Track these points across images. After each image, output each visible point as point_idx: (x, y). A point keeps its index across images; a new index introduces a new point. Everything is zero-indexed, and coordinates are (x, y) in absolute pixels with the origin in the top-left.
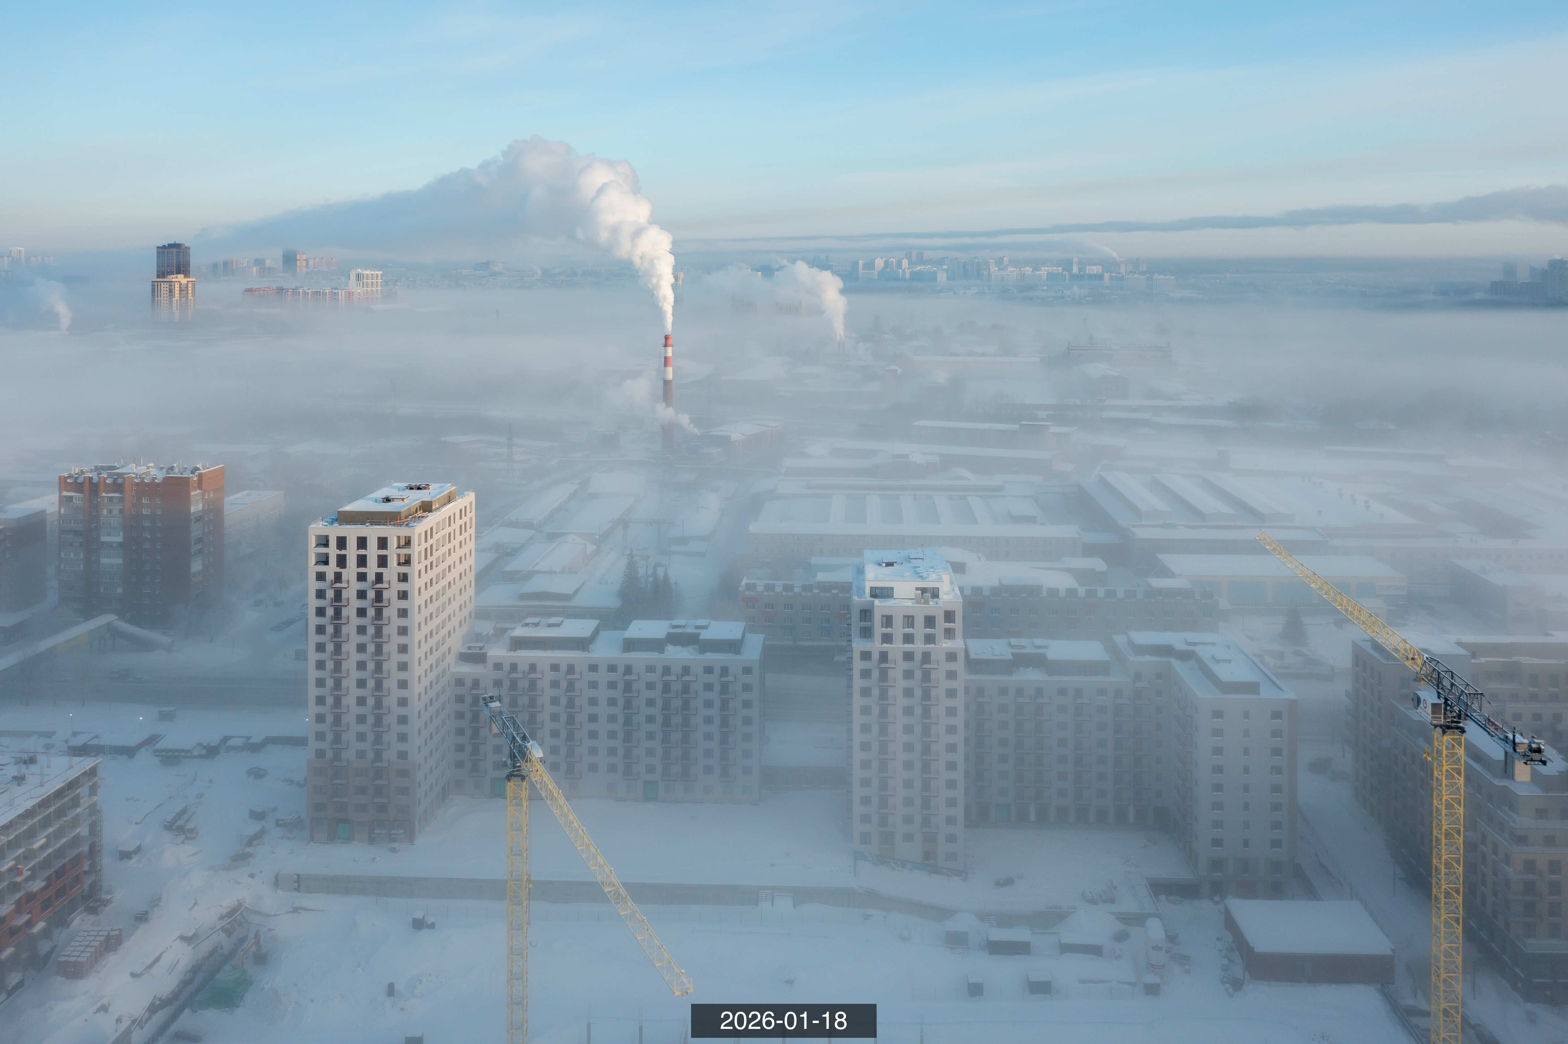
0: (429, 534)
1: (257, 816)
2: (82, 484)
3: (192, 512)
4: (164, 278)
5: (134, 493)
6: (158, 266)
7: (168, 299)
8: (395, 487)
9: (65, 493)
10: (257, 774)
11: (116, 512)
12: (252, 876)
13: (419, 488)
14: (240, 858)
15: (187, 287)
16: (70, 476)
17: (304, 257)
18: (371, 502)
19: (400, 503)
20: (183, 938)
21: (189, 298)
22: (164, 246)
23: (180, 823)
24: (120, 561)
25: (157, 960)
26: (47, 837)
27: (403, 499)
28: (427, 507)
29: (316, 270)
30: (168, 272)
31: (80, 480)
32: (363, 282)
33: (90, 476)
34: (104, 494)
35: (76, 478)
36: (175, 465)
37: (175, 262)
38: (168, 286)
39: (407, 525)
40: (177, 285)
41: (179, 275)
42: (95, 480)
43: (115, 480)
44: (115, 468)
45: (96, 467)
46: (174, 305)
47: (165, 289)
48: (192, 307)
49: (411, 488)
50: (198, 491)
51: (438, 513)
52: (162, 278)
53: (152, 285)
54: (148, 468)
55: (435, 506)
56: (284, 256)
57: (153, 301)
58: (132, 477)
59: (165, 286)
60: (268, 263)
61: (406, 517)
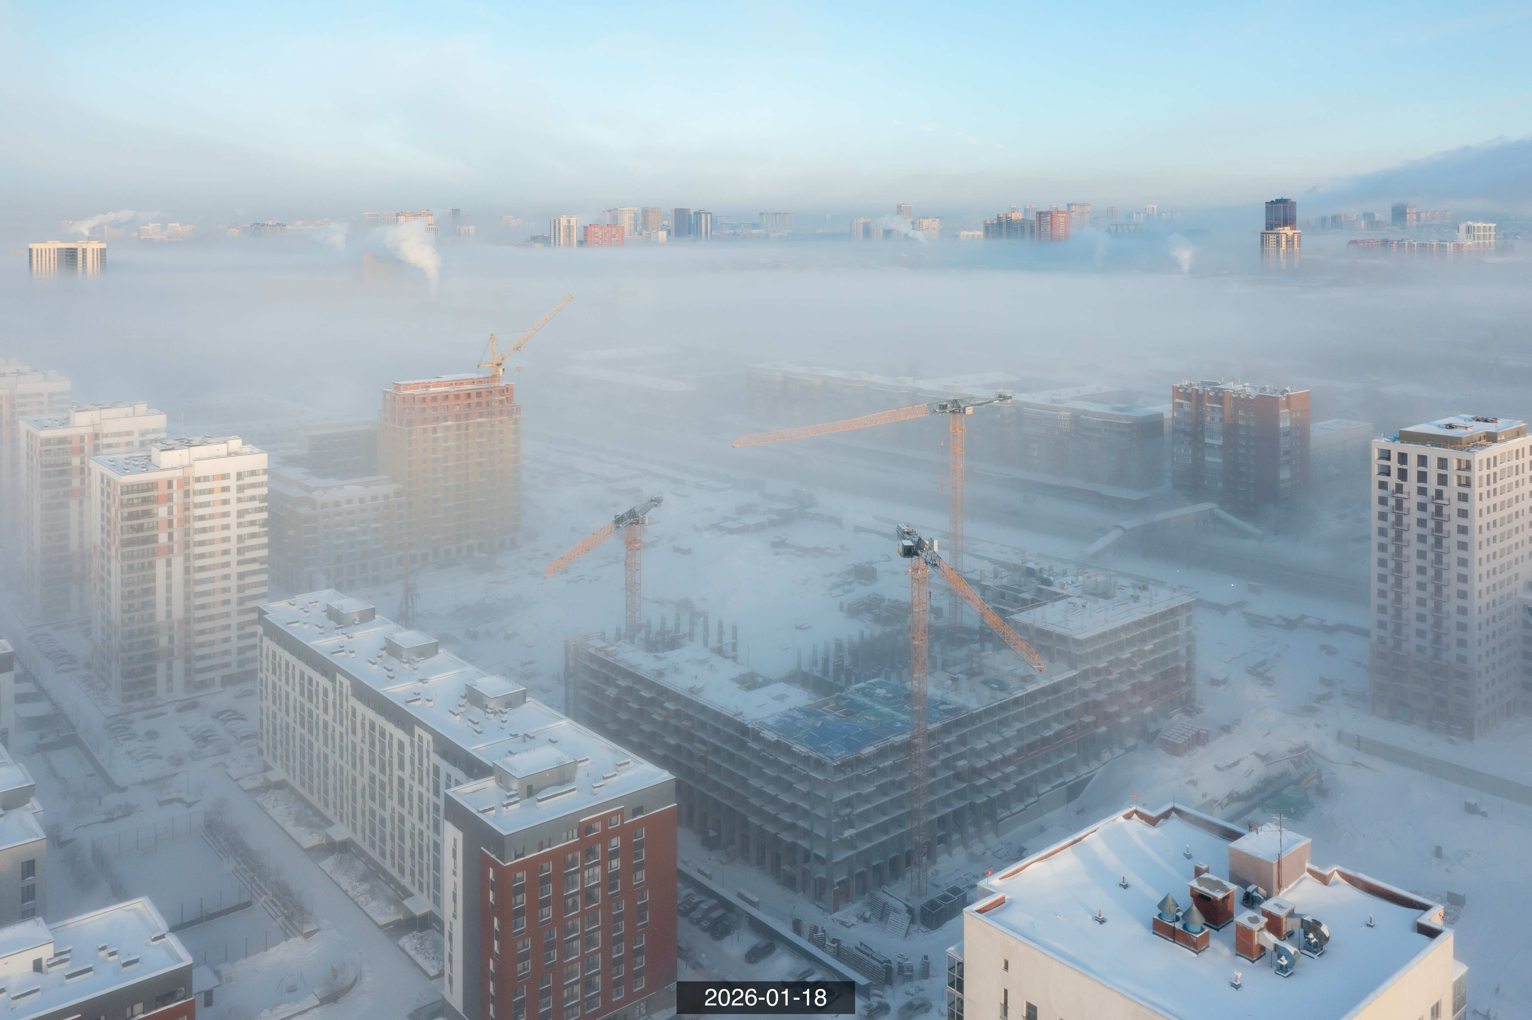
0: (1492, 462)
1: (1326, 682)
2: (1190, 394)
3: (1281, 427)
4: (1272, 230)
5: (1232, 406)
6: (1266, 219)
7: (1275, 249)
8: (1461, 418)
9: (1177, 400)
10: (1330, 651)
11: (1217, 420)
12: (1318, 726)
13: (1486, 421)
14: (1308, 710)
15: (1293, 238)
16: (1181, 387)
17: (1415, 211)
18: (1436, 427)
19: (1464, 431)
20: (1257, 755)
21: (1295, 248)
22: (1272, 201)
23: (1261, 670)
24: (1220, 461)
25: (1236, 764)
26: (1155, 645)
27: (1466, 428)
28: (1491, 438)
29: (1428, 223)
30: (1275, 225)
31: (1189, 391)
32: (1474, 235)
33: (1197, 388)
34: (1207, 404)
35: (1186, 389)
36: (1267, 386)
37: (1282, 217)
38: (1275, 237)
39: (1468, 451)
40: (1284, 237)
41: (1286, 228)
42: (1201, 392)
43: (1217, 393)
44: (1216, 384)
45: (1202, 382)
46: (1282, 254)
47: (1273, 240)
48: (1298, 257)
49: (1478, 420)
50: (1287, 410)
51: (1503, 445)
52: (1271, 230)
53: (1261, 237)
54: (1244, 386)
55: (1501, 437)
56: (1393, 210)
57: (1262, 251)
58: (1231, 393)
59: (1273, 237)
60: (1377, 217)
61: (1468, 444)
